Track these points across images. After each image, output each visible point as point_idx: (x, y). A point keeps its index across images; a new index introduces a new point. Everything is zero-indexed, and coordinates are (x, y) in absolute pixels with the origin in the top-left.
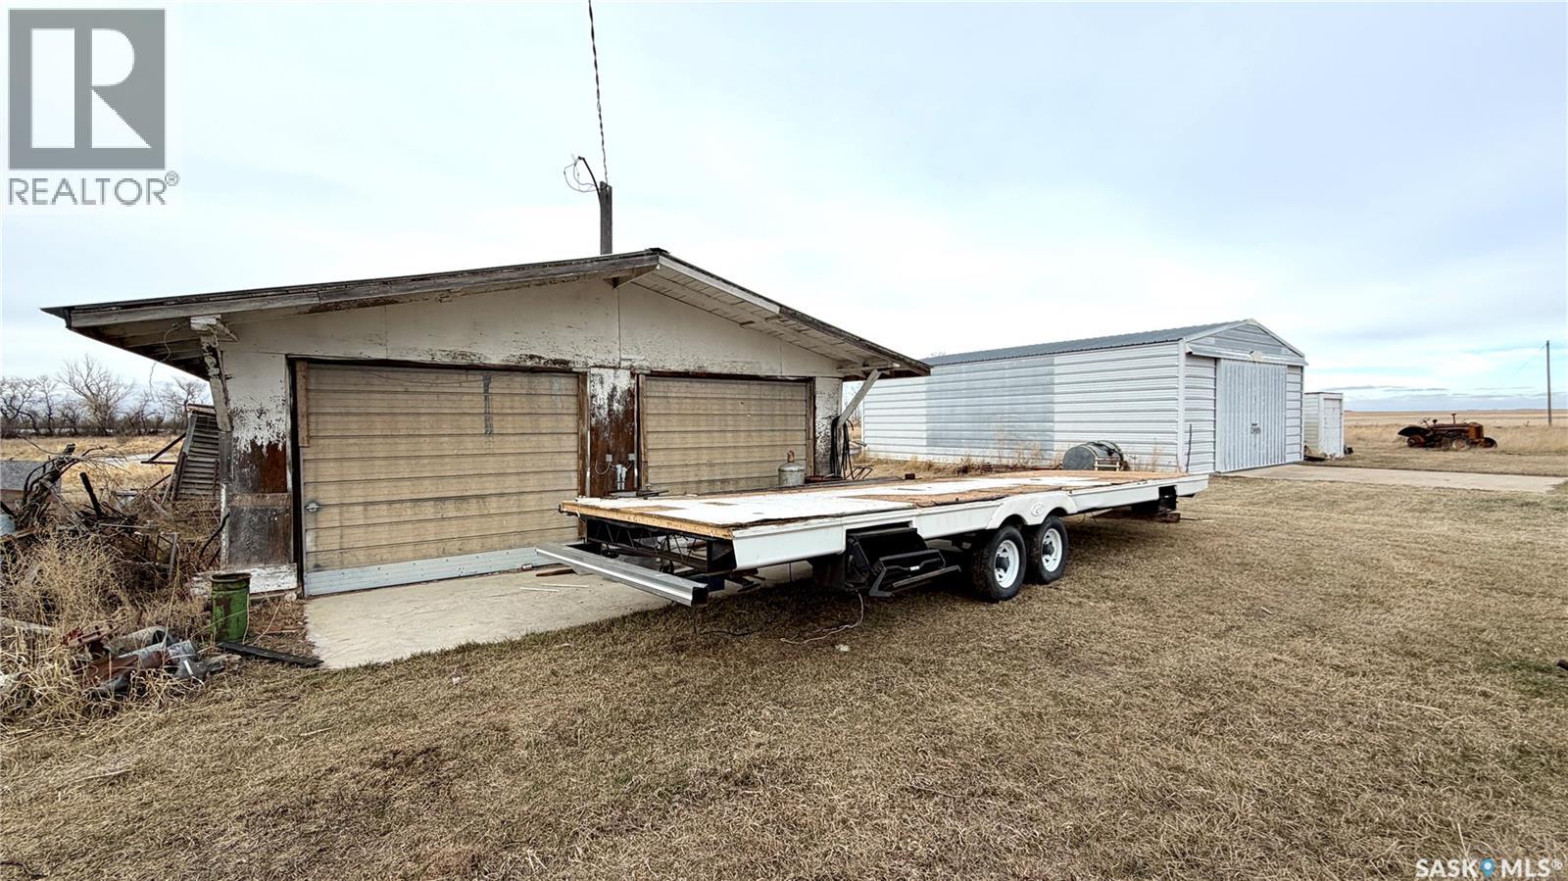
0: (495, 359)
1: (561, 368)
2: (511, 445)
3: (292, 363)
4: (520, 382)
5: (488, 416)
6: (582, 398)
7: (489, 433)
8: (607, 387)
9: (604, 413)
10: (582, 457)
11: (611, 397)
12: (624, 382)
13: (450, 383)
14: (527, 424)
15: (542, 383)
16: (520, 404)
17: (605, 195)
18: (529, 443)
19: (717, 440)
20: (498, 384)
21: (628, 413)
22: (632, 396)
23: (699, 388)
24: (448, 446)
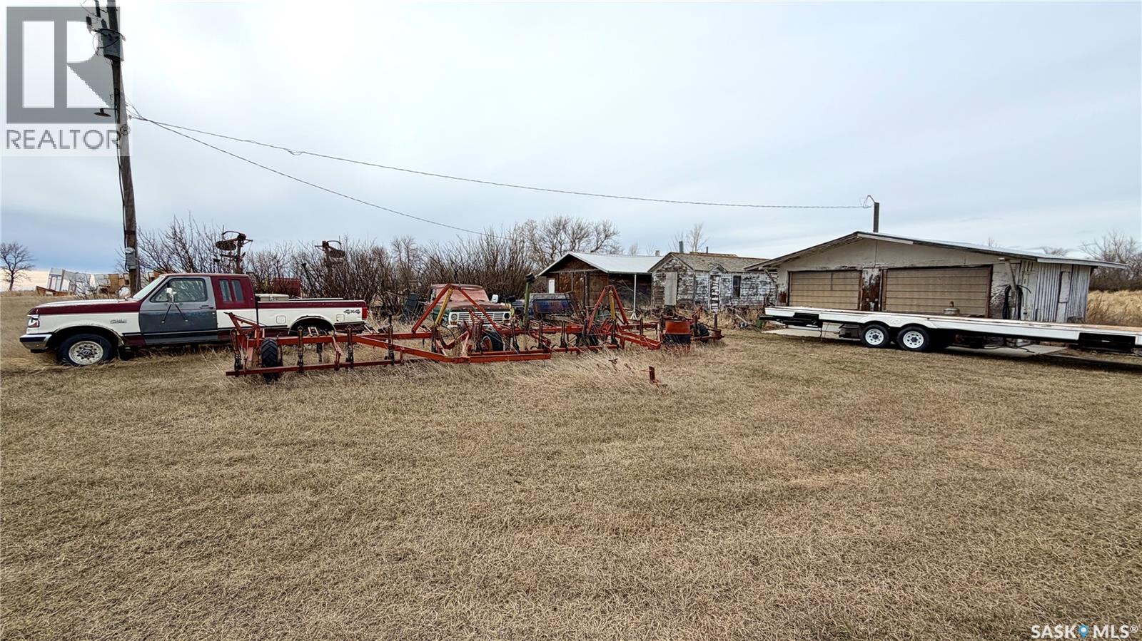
0: (833, 268)
1: (853, 270)
2: (838, 294)
3: (789, 273)
4: (842, 275)
5: (832, 285)
6: (861, 279)
7: (832, 290)
8: (870, 275)
9: (868, 284)
10: (859, 299)
11: (871, 278)
12: (876, 272)
13: (822, 276)
14: (843, 288)
15: (848, 275)
16: (841, 281)
17: (877, 206)
18: (843, 294)
19: (923, 295)
20: (835, 276)
21: (877, 284)
22: (879, 278)
23: (913, 273)
24: (821, 294)
